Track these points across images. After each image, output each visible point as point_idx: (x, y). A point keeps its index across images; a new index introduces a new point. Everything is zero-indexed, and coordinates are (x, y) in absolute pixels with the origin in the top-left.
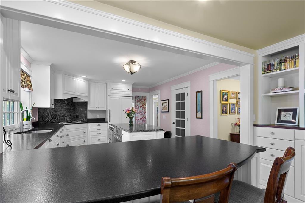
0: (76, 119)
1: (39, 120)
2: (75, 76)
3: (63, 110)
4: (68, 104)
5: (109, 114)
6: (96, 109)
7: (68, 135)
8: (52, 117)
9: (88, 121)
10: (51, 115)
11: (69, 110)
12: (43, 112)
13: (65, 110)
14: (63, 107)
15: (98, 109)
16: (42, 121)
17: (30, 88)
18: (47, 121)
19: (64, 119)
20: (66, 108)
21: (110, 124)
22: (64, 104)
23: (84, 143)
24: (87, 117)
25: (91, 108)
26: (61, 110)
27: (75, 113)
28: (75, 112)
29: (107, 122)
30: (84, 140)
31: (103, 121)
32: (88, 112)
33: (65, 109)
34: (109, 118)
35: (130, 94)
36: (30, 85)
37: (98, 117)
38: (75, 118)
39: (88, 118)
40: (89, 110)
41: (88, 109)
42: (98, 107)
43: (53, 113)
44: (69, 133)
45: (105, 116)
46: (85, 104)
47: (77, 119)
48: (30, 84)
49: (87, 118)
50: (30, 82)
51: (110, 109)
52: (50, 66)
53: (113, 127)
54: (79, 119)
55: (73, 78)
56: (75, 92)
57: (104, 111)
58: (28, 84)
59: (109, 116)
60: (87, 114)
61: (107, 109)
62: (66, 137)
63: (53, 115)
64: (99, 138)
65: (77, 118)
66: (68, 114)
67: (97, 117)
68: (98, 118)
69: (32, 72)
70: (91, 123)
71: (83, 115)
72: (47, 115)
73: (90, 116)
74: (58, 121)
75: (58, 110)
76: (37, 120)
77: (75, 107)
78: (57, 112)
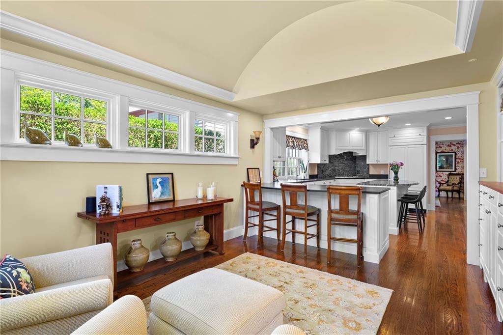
0: (357, 174)
1: (318, 173)
2: (347, 130)
3: (342, 164)
4: (347, 158)
6: (376, 163)
10: (330, 169)
11: (349, 164)
12: (323, 167)
13: (344, 165)
14: (342, 162)
15: (379, 163)
16: (322, 174)
17: (307, 149)
18: (327, 175)
19: (343, 174)
20: (346, 162)
22: (343, 158)
24: (369, 172)
25: (370, 161)
26: (340, 165)
28: (356, 166)
32: (369, 166)
33: (344, 163)
35: (423, 141)
36: (307, 146)
39: (370, 174)
40: (369, 164)
42: (379, 161)
43: (332, 167)
46: (364, 158)
50: (307, 144)
52: (321, 128)
54: (360, 174)
56: (348, 147)
58: (304, 146)
60: (368, 169)
63: (332, 169)
66: (347, 168)
67: (381, 172)
71: (365, 170)
73: (372, 172)
75: (337, 165)
76: (316, 173)
77: (356, 161)
78: (336, 166)
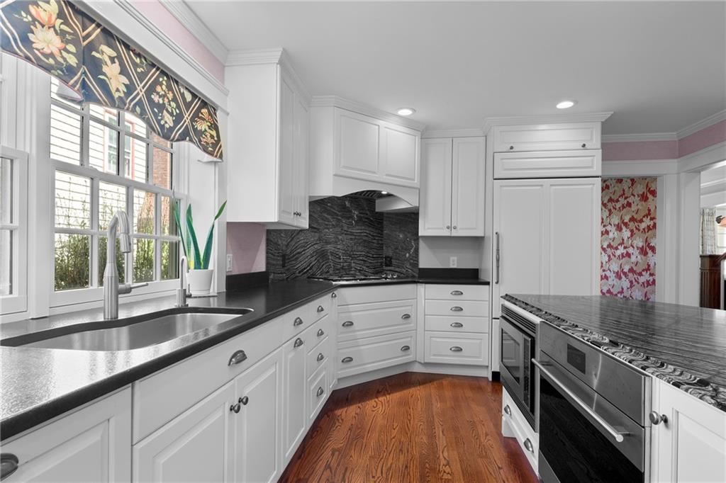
0: (385, 268)
1: (267, 267)
3: (345, 237)
4: (360, 219)
5: (498, 250)
6: (446, 233)
7: (351, 324)
8: (314, 258)
9: (419, 277)
10: (309, 251)
11: (365, 238)
12: (288, 244)
13: (351, 239)
14: (346, 229)
15: (454, 233)
16: (283, 270)
17: (214, 148)
18: (299, 272)
19: (349, 266)
20: (356, 230)
21: (508, 297)
22: (348, 218)
23: (404, 353)
24: (418, 261)
25: (429, 228)
26: (340, 237)
27: (381, 247)
28: (382, 244)
29: (488, 283)
30: (404, 342)
31: (471, 277)
32: (422, 244)
33: (352, 234)
34: (498, 267)
35: (592, 167)
36: (212, 137)
37: (454, 261)
38: (381, 263)
39: (421, 266)
40: (423, 237)
41: (421, 233)
42: (455, 228)
43: (316, 246)
44: (353, 317)
45: (481, 260)
46: (411, 217)
47: (389, 268)
48: (214, 133)
49: (418, 265)
50: (214, 126)
51: (501, 233)
52: (281, 63)
53: (537, 320)
54: (392, 268)
55: (371, 120)
56: (374, 173)
57: (477, 242)
58: (199, 134)
59: (498, 260)
60: (417, 251)
61: (488, 234)
62: (345, 329)
63: (316, 251)
64: (458, 343)
65: (387, 265)
67: (451, 262)
68: (455, 267)
69: (227, 95)
70: (428, 286)
71: (405, 255)
72: (299, 253)
73: (427, 260)
74: (331, 272)
75: (331, 237)
76: (260, 265)
77: (381, 230)
78: (327, 243)
